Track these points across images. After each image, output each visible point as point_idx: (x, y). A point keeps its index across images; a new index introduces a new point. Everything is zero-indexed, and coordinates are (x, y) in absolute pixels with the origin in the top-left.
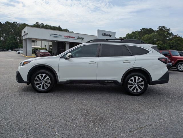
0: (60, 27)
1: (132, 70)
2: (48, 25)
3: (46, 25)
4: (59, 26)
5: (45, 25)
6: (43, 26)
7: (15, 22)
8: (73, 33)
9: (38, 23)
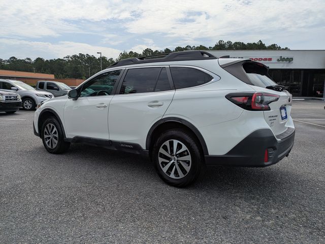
0: (261, 43)
1: (164, 123)
2: (239, 43)
3: (236, 43)
4: (260, 41)
5: (233, 43)
6: (230, 45)
7: (188, 46)
8: (289, 50)
9: (221, 41)
